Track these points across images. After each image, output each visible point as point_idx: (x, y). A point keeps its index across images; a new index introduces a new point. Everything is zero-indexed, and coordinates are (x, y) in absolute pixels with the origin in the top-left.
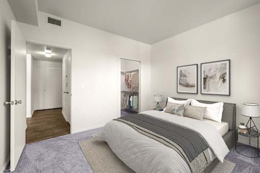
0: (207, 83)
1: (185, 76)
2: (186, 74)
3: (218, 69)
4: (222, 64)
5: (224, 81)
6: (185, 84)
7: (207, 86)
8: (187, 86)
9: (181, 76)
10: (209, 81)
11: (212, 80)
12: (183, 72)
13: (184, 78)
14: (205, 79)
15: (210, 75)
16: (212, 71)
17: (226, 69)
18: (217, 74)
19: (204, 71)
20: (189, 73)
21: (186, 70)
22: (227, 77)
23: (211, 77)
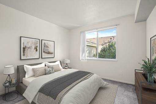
0: (26, 51)
1: (47, 47)
2: (48, 46)
3: (33, 43)
4: (35, 40)
5: (37, 50)
6: (48, 52)
7: (26, 54)
8: (49, 53)
9: (44, 47)
10: (27, 50)
11: (29, 49)
12: (46, 44)
13: (47, 48)
14: (24, 49)
15: (28, 46)
16: (30, 44)
17: (37, 44)
18: (33, 46)
19: (23, 43)
20: (50, 46)
21: (48, 43)
22: (38, 49)
23: (29, 48)
